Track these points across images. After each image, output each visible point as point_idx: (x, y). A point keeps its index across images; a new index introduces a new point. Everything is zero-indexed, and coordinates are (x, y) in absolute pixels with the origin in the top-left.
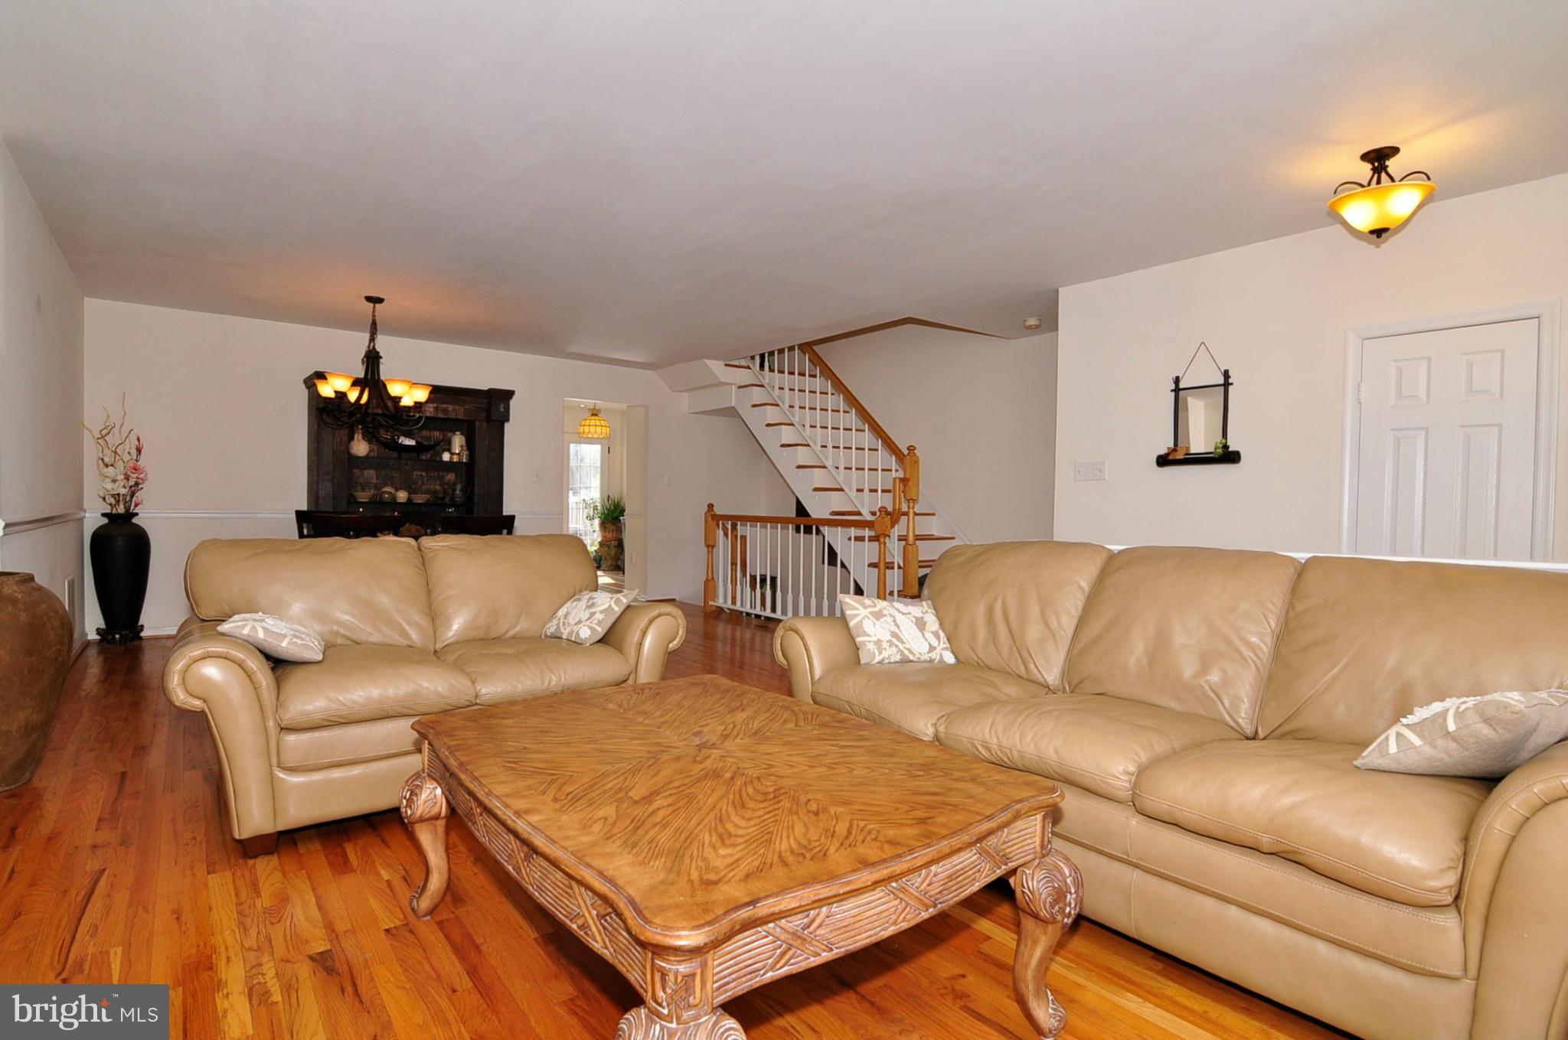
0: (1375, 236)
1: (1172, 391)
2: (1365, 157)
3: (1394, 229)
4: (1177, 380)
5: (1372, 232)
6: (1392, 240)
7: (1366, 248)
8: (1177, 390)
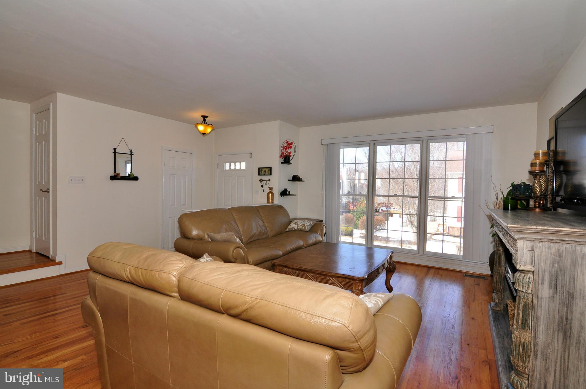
0: (203, 134)
1: (113, 153)
2: (202, 116)
3: (207, 134)
4: (115, 149)
5: (203, 133)
6: (207, 136)
7: (202, 136)
8: (115, 153)
